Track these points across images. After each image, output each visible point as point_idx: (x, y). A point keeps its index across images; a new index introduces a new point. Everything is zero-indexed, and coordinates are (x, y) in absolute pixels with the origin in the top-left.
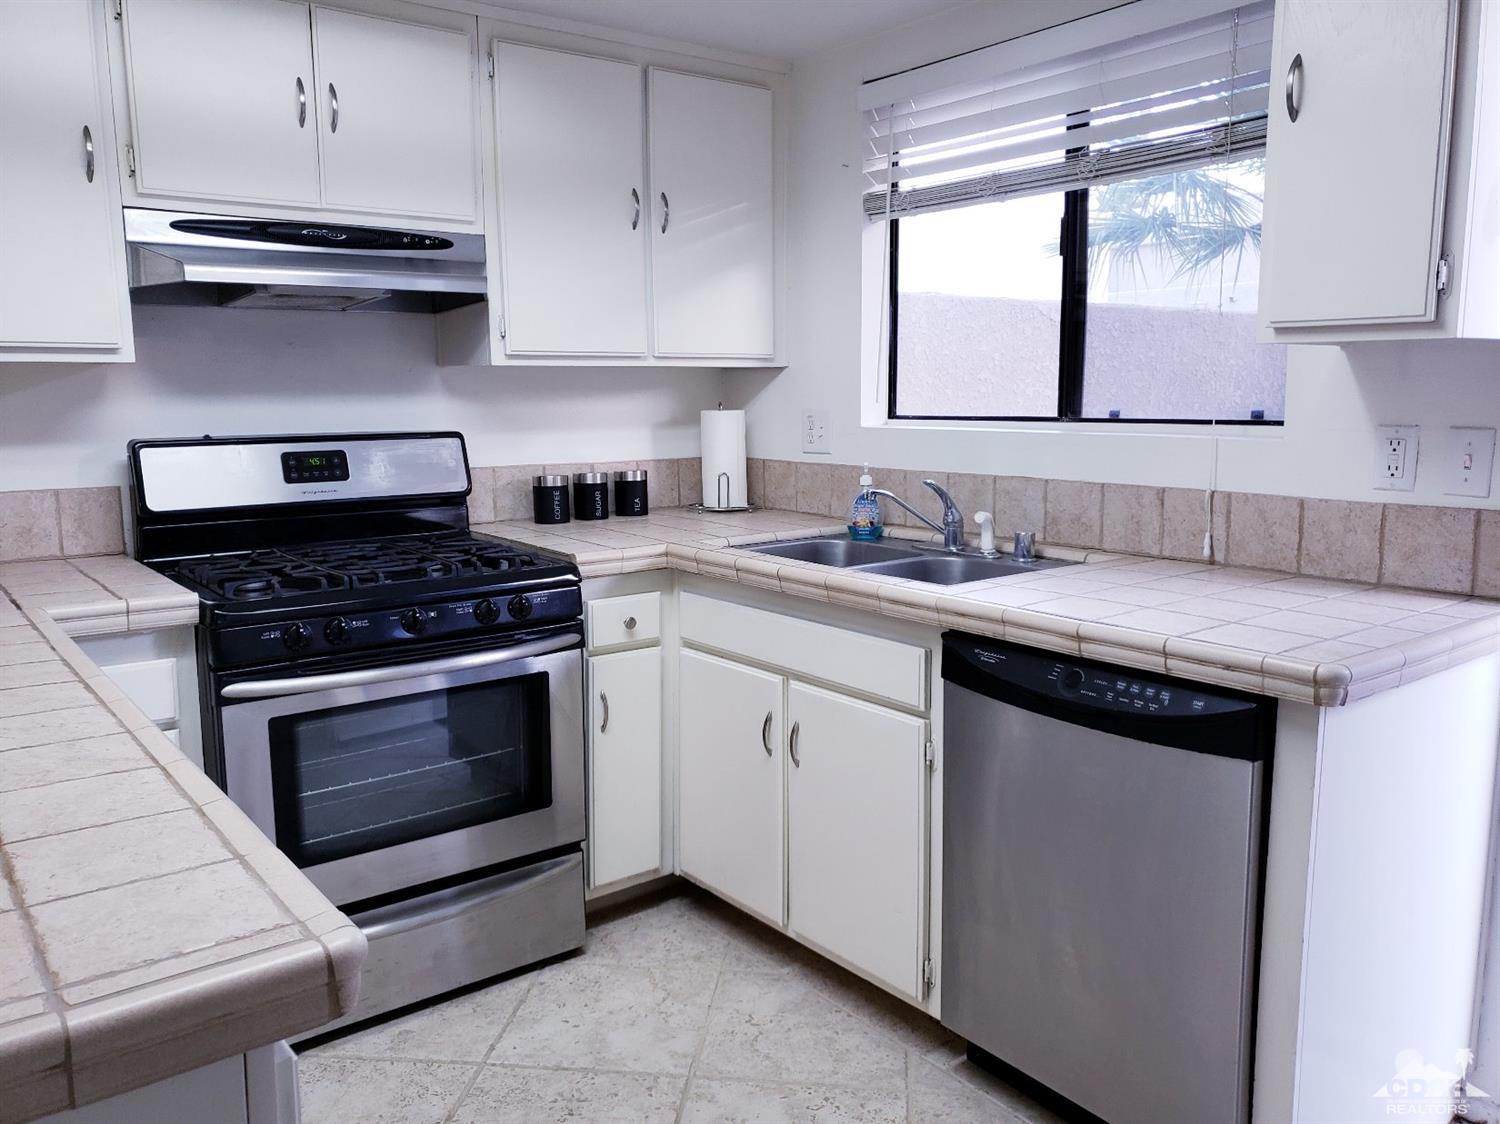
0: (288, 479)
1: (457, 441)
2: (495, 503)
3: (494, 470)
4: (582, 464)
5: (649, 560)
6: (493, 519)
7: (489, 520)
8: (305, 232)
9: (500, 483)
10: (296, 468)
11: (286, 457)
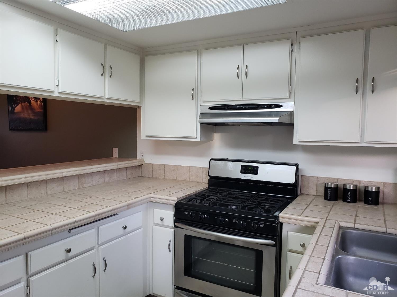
0: (242, 172)
1: (295, 167)
2: (317, 189)
3: (317, 178)
4: (355, 180)
5: (311, 223)
6: (316, 194)
7: (314, 194)
8: (237, 107)
9: (319, 183)
10: (245, 170)
11: (242, 166)
